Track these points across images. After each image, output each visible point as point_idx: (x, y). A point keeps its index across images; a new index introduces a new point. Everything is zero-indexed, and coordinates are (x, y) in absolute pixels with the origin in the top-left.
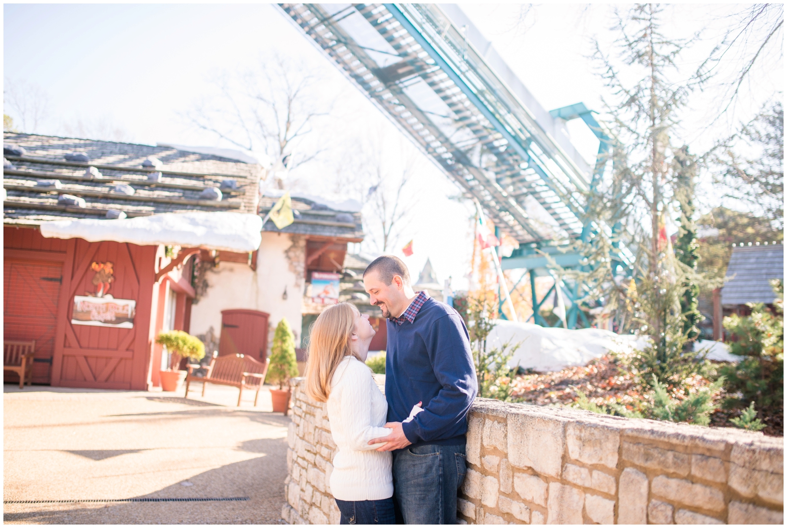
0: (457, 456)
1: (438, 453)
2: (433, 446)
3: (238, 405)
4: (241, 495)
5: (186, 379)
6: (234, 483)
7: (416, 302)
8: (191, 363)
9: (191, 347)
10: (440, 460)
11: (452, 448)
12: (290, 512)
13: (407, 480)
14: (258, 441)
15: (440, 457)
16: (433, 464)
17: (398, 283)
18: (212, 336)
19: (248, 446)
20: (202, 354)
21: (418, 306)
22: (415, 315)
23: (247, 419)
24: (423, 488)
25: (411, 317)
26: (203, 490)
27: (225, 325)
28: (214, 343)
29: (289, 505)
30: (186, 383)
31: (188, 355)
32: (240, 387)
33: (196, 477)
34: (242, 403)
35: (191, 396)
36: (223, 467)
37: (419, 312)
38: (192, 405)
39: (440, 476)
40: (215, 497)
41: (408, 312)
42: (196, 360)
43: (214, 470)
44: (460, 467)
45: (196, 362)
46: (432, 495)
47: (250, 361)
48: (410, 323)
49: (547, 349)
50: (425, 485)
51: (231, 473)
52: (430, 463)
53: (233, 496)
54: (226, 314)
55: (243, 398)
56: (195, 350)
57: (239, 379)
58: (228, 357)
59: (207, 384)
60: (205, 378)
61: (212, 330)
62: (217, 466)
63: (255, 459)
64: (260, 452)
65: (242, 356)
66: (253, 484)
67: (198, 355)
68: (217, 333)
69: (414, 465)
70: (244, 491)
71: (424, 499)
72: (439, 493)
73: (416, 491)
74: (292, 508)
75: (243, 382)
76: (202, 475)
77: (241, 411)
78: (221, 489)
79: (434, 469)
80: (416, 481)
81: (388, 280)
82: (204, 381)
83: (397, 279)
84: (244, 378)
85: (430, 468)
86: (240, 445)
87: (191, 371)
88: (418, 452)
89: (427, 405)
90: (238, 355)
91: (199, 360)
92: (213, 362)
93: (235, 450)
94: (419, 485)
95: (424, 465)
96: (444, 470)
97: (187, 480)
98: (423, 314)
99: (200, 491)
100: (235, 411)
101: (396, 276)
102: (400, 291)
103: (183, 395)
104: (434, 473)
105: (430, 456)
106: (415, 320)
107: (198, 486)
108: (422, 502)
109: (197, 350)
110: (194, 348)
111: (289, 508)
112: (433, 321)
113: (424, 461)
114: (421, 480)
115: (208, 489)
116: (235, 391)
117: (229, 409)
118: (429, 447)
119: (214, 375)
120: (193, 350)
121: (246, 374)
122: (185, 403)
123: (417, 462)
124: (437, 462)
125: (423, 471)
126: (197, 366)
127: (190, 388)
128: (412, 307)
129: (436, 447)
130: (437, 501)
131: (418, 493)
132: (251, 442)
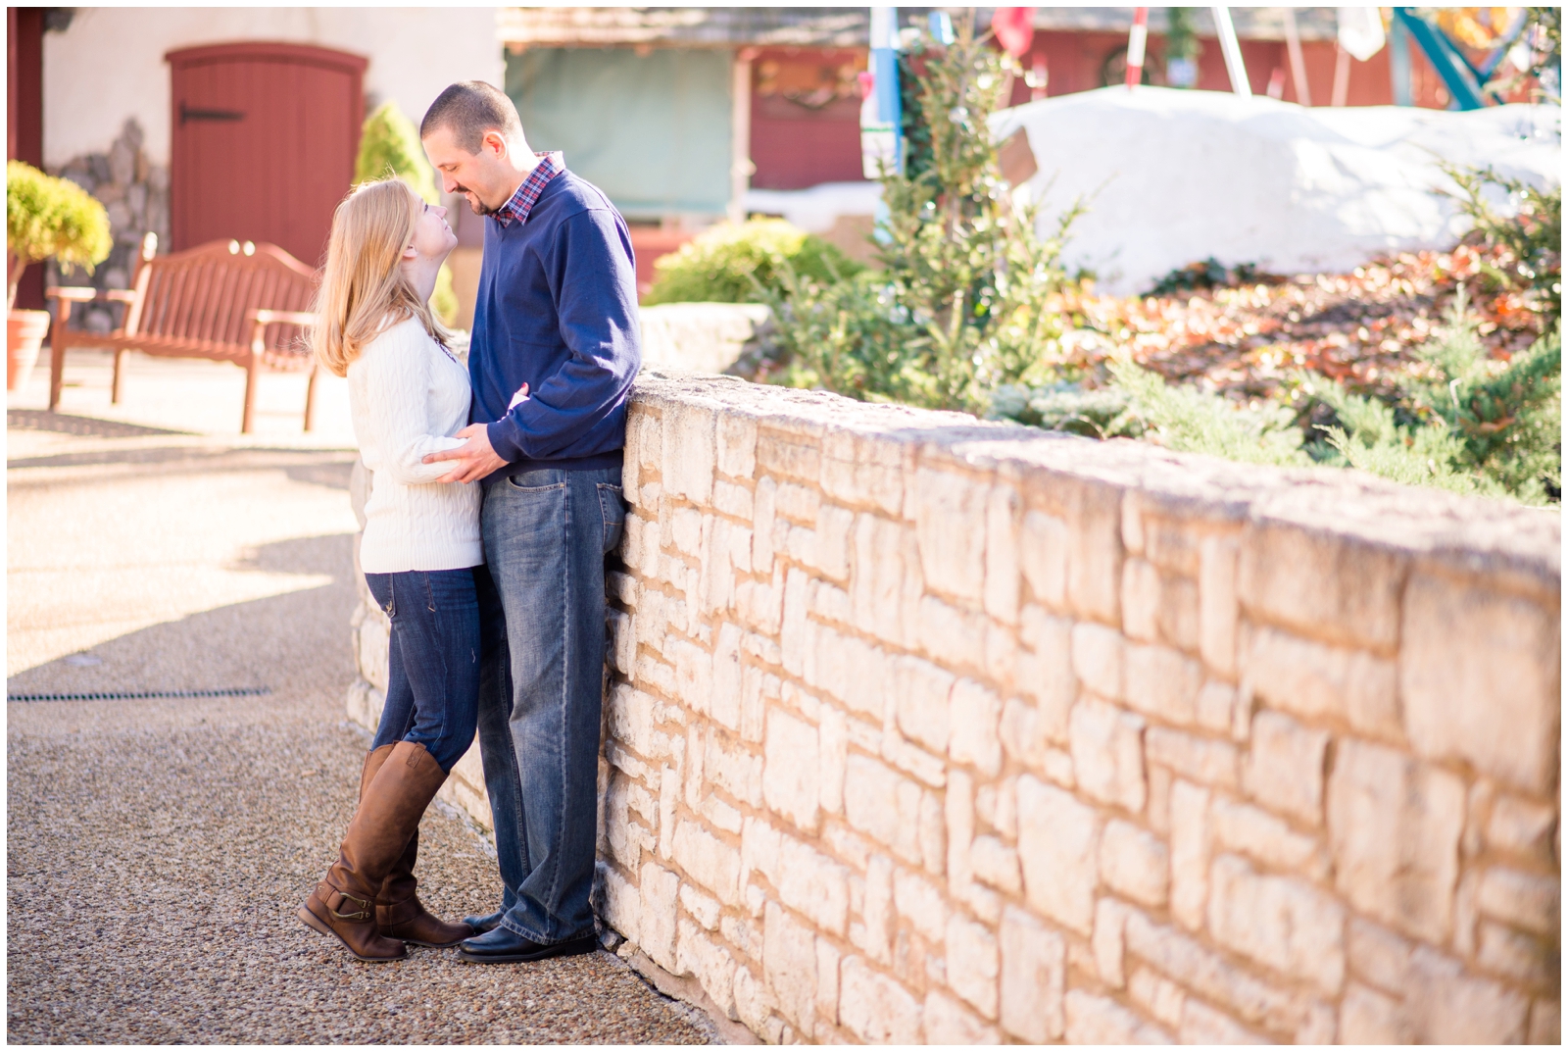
0: (602, 489)
1: (562, 485)
2: (552, 471)
3: (245, 428)
4: (245, 683)
5: (47, 341)
6: (226, 656)
7: (533, 179)
8: (63, 282)
9: (57, 222)
10: (567, 498)
11: (591, 475)
12: (366, 697)
13: (506, 536)
14: (308, 541)
15: (567, 491)
16: (554, 505)
17: (496, 146)
18: (138, 158)
19: (269, 557)
20: (99, 245)
21: (536, 189)
22: (529, 208)
23: (280, 478)
24: (533, 551)
25: (521, 212)
26: (133, 673)
27: (184, 115)
28: (149, 190)
29: (364, 681)
30: (48, 354)
31: (48, 249)
32: (246, 362)
33: (110, 644)
34: (258, 422)
35: (71, 402)
36: (191, 618)
37: (537, 201)
38: (80, 433)
39: (566, 527)
40: (168, 687)
41: (519, 201)
42: (79, 270)
43: (166, 626)
44: (609, 511)
45: (79, 278)
46: (551, 564)
47: (281, 268)
48: (520, 223)
49: (1318, 192)
50: (538, 544)
51: (216, 630)
52: (546, 503)
53: (223, 687)
54: (186, 63)
55: (260, 402)
56: (72, 233)
57: (242, 332)
58: (199, 254)
59: (126, 357)
60: (118, 334)
61: (132, 132)
62: (174, 613)
63: (295, 595)
64: (310, 571)
65: (250, 248)
66: (282, 657)
67: (88, 253)
68: (158, 145)
69: (516, 508)
70: (256, 676)
71: (536, 571)
72: (563, 558)
73: (521, 556)
74: (372, 686)
75: (258, 346)
76: (129, 638)
77: (255, 450)
78: (185, 672)
79: (555, 515)
80: (520, 537)
81: (473, 143)
82: (118, 347)
83: (493, 140)
84: (260, 332)
85: (547, 513)
86: (250, 554)
87: (66, 312)
88: (524, 483)
89: (537, 390)
90: (234, 247)
91: (90, 270)
92: (145, 275)
93: (228, 569)
94: (526, 545)
95: (535, 508)
96: (574, 517)
97: (84, 653)
98: (543, 207)
99: (125, 677)
100: (232, 452)
101: (489, 133)
102: (501, 161)
103: (43, 402)
104: (555, 523)
105: (547, 490)
106: (530, 218)
107: (117, 665)
108: (532, 577)
109: (80, 231)
110: (66, 224)
111: (363, 688)
112: (558, 223)
113: (535, 500)
114: (530, 536)
115: (147, 672)
116: (230, 377)
117: (212, 444)
118: (545, 473)
119: (149, 324)
120: (67, 230)
121: (265, 316)
122: (52, 429)
123: (521, 502)
124: (561, 501)
125: (534, 519)
126: (86, 294)
127: (69, 373)
128: (525, 190)
129: (558, 472)
130: (560, 574)
131: (524, 560)
132: (283, 545)
